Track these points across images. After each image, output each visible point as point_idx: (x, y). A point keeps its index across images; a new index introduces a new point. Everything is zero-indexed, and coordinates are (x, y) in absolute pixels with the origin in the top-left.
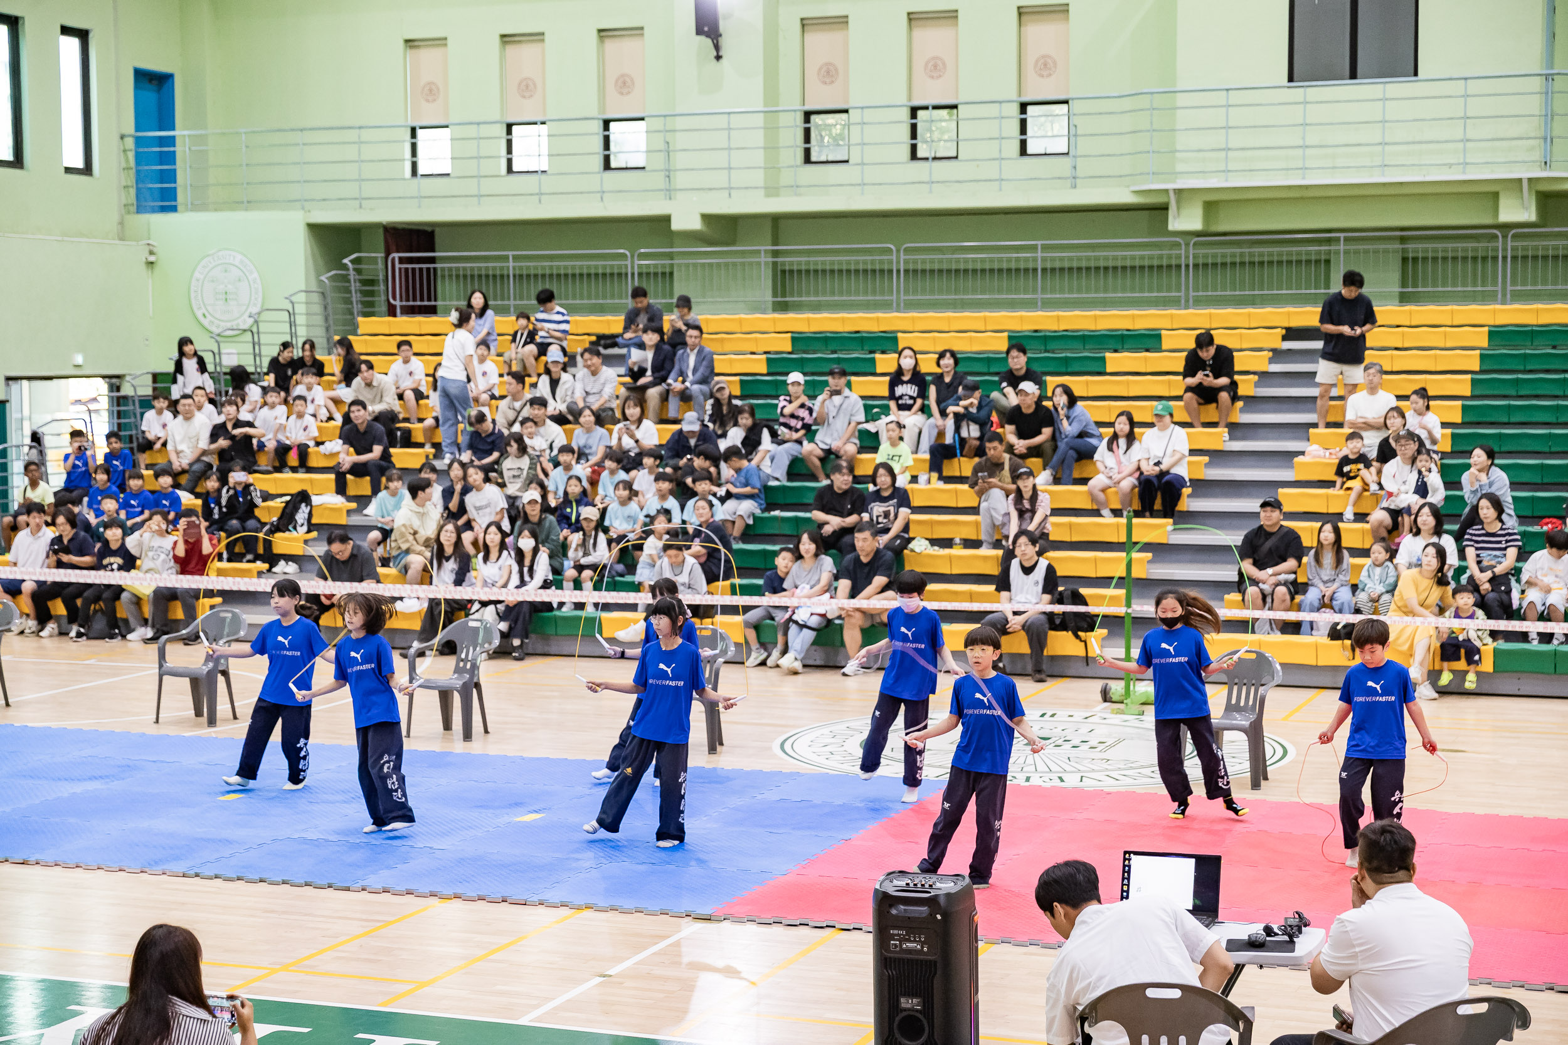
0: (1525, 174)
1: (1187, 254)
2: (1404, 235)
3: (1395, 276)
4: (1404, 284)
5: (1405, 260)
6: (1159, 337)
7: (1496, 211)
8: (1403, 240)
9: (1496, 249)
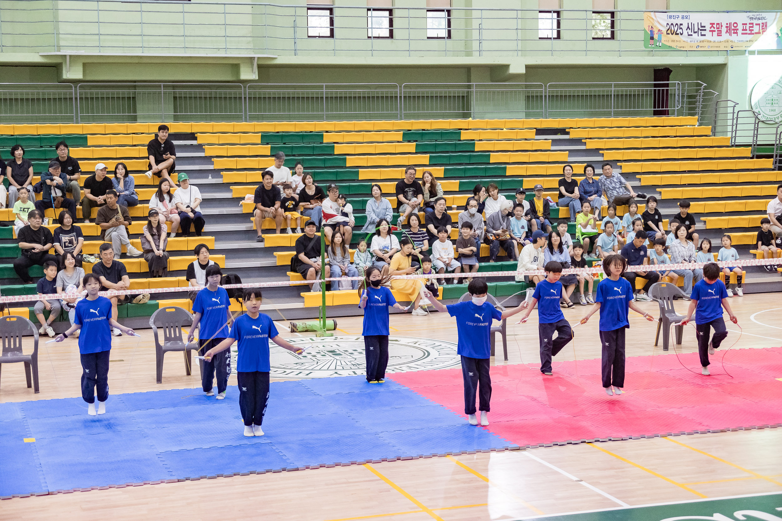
0: (257, 56)
1: (76, 92)
2: (174, 85)
3: (172, 107)
4: (175, 111)
5: (175, 98)
6: (86, 138)
7: (238, 73)
8: (174, 87)
9: (241, 94)
